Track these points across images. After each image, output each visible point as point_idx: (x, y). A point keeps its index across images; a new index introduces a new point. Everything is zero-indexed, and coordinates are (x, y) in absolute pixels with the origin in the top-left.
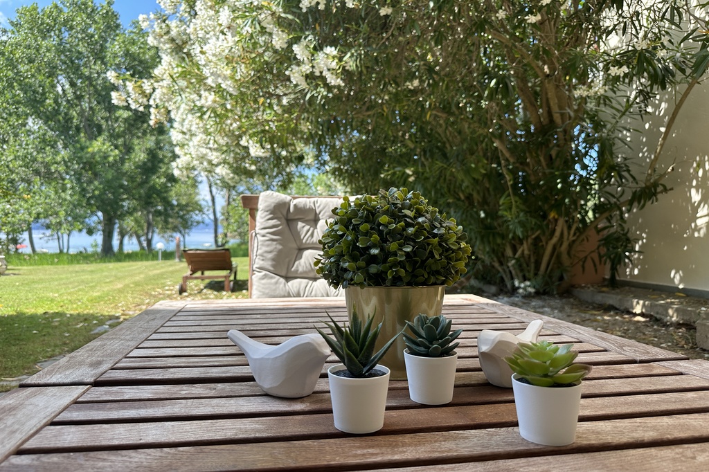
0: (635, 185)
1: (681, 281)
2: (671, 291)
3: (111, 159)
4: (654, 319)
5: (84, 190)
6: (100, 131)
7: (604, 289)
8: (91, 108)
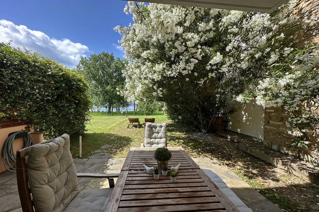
0: (229, 109)
1: (240, 131)
2: (237, 133)
3: (111, 91)
4: (232, 141)
5: (105, 98)
6: (109, 84)
7: (223, 132)
8: (107, 79)
